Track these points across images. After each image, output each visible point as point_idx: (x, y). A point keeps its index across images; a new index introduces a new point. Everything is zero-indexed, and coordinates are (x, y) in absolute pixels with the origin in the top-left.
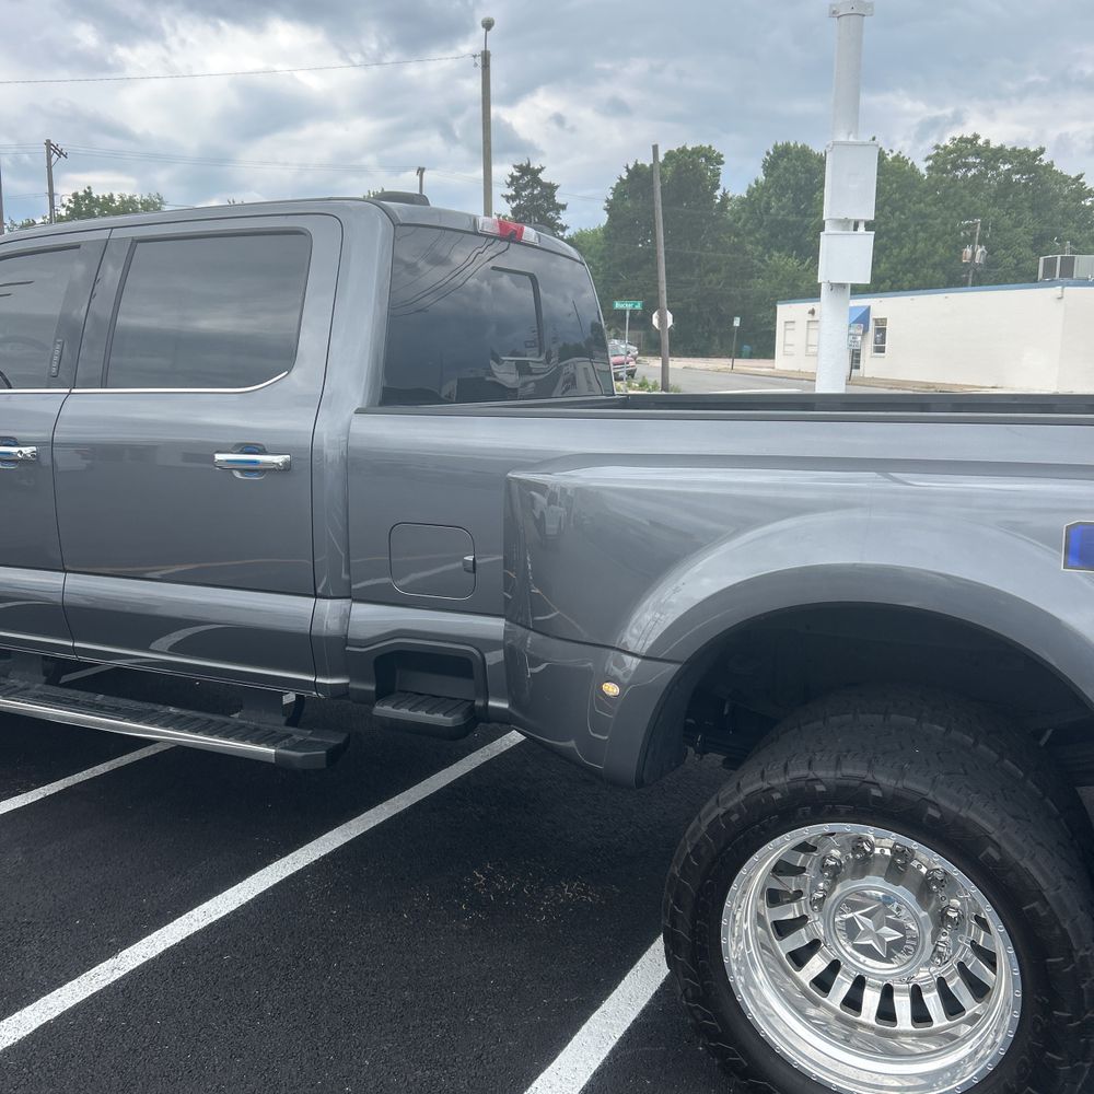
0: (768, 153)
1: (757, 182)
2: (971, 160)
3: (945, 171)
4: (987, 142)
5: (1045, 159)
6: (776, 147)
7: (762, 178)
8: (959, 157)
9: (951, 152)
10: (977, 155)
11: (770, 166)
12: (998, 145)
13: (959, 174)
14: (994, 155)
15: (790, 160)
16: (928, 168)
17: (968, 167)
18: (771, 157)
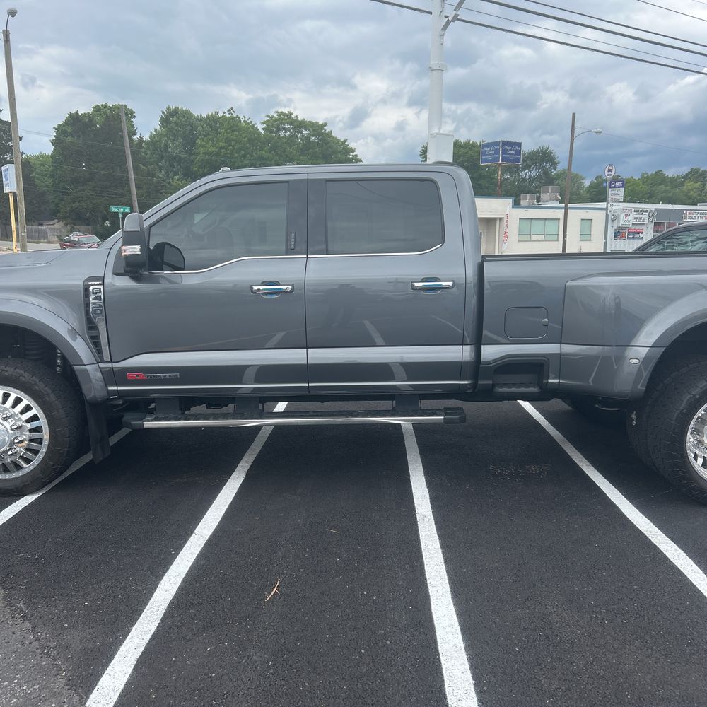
0: (163, 113)
1: (156, 130)
2: (287, 126)
3: (272, 132)
4: (297, 116)
5: (327, 129)
6: (168, 109)
7: (158, 128)
8: (281, 123)
9: (276, 120)
10: (291, 123)
11: (165, 121)
12: (302, 119)
13: (282, 133)
14: (300, 125)
15: (178, 118)
16: (263, 129)
17: (286, 130)
18: (165, 115)
